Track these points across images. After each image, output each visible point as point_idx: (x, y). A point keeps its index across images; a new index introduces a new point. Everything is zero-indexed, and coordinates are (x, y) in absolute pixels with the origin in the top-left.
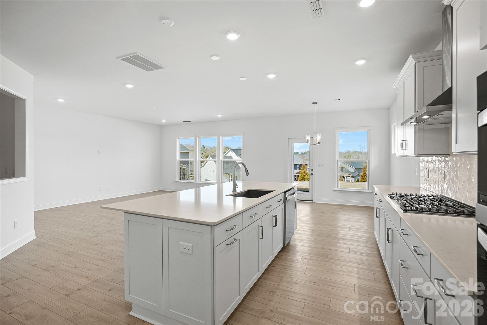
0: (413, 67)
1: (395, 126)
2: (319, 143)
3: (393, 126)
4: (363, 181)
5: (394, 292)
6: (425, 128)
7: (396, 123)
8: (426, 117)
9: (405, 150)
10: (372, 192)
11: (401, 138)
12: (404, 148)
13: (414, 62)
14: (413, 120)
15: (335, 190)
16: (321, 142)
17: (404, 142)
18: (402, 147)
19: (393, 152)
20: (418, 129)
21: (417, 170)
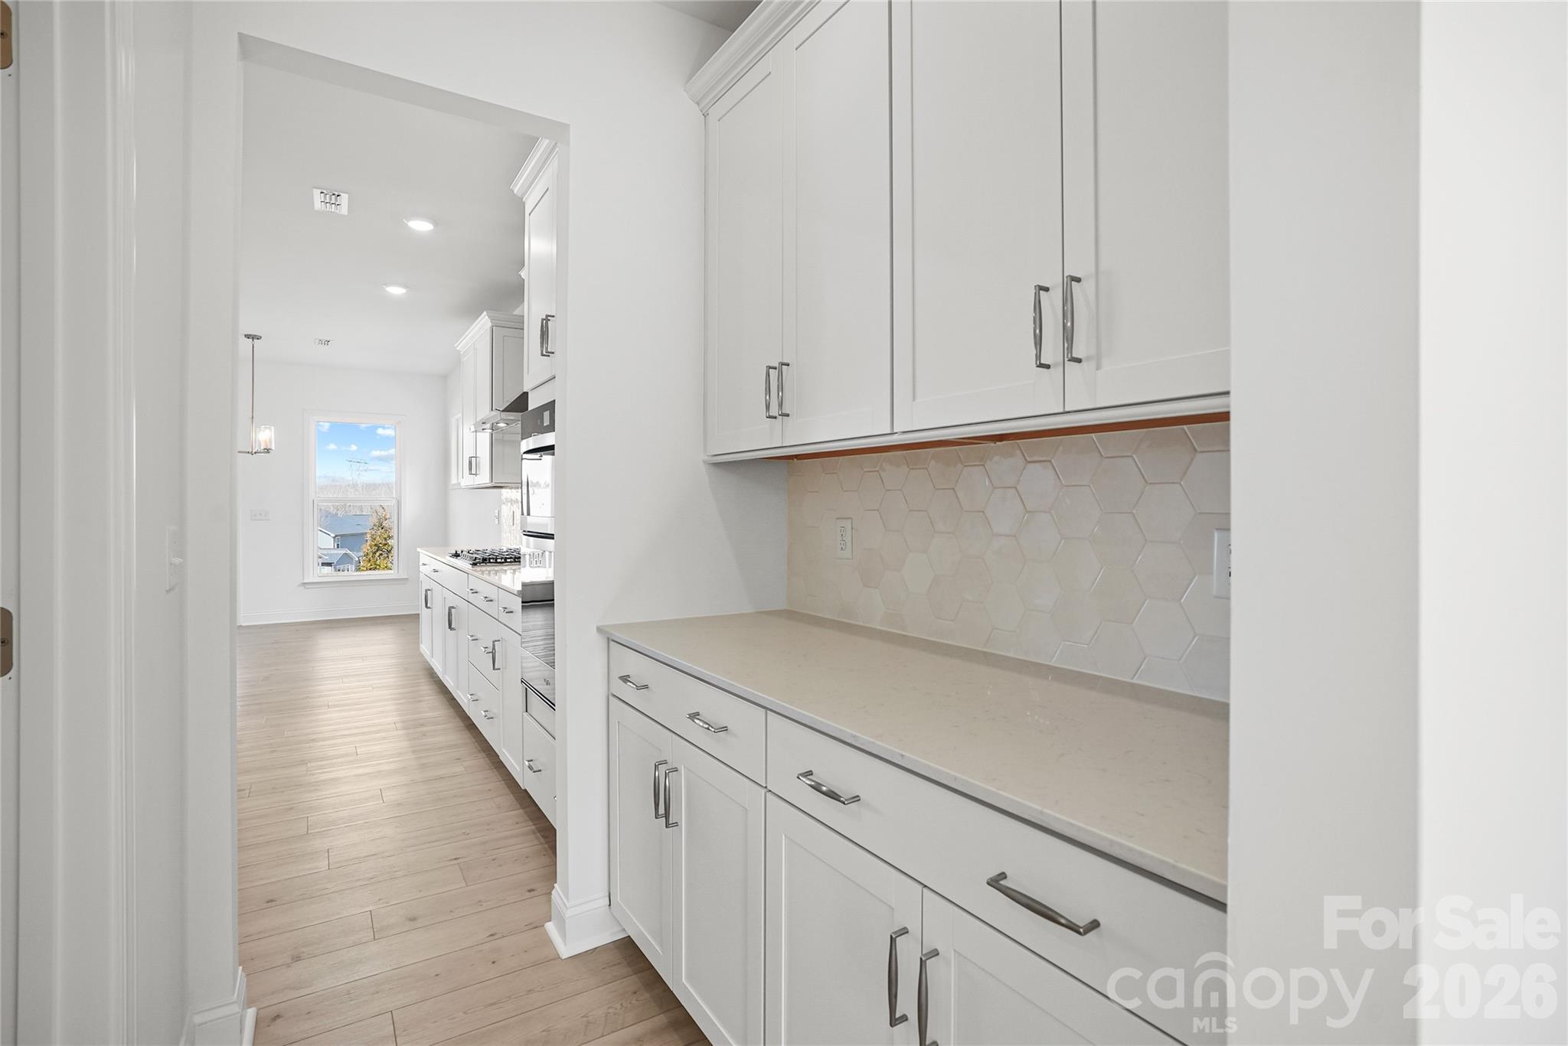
0: (489, 331)
1: (458, 420)
2: (267, 451)
3: (453, 421)
4: (370, 569)
5: (455, 697)
6: (505, 439)
7: (460, 415)
8: (502, 425)
9: (476, 474)
10: (406, 577)
11: (468, 453)
12: (473, 472)
13: (490, 324)
14: (488, 426)
15: (305, 581)
16: (273, 448)
17: (473, 460)
18: (470, 469)
19: (454, 481)
20: (496, 440)
21: (497, 515)
